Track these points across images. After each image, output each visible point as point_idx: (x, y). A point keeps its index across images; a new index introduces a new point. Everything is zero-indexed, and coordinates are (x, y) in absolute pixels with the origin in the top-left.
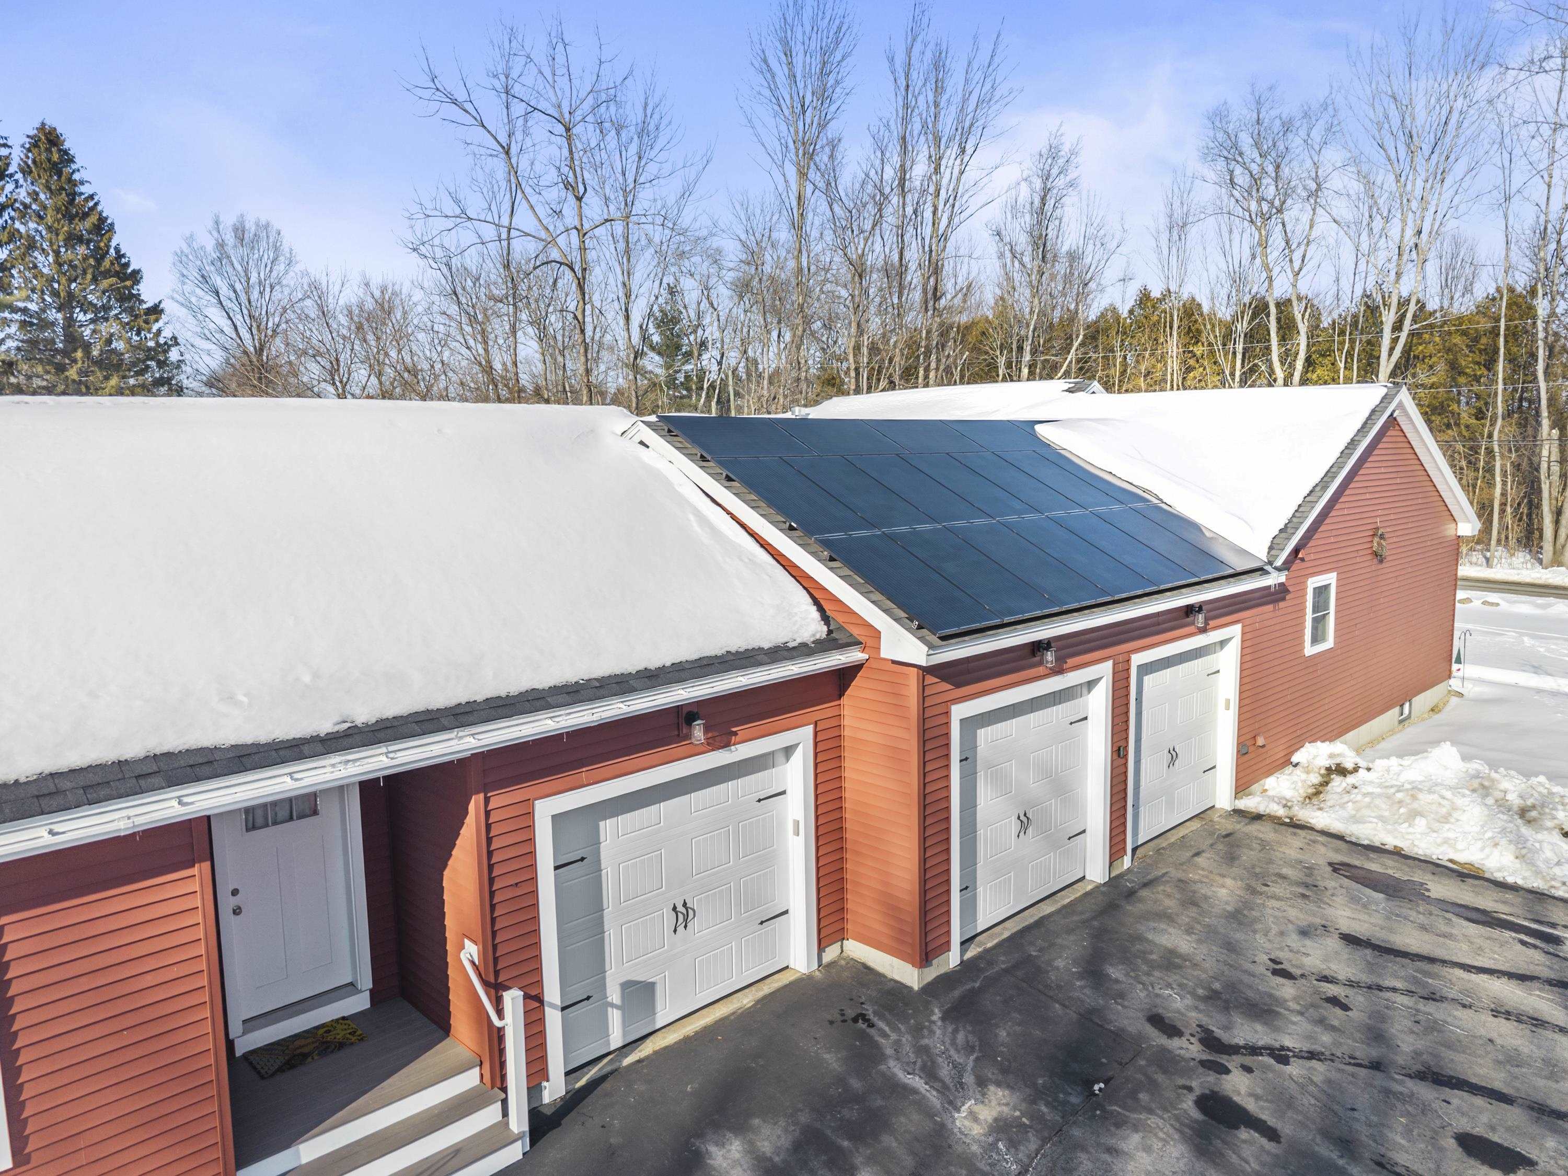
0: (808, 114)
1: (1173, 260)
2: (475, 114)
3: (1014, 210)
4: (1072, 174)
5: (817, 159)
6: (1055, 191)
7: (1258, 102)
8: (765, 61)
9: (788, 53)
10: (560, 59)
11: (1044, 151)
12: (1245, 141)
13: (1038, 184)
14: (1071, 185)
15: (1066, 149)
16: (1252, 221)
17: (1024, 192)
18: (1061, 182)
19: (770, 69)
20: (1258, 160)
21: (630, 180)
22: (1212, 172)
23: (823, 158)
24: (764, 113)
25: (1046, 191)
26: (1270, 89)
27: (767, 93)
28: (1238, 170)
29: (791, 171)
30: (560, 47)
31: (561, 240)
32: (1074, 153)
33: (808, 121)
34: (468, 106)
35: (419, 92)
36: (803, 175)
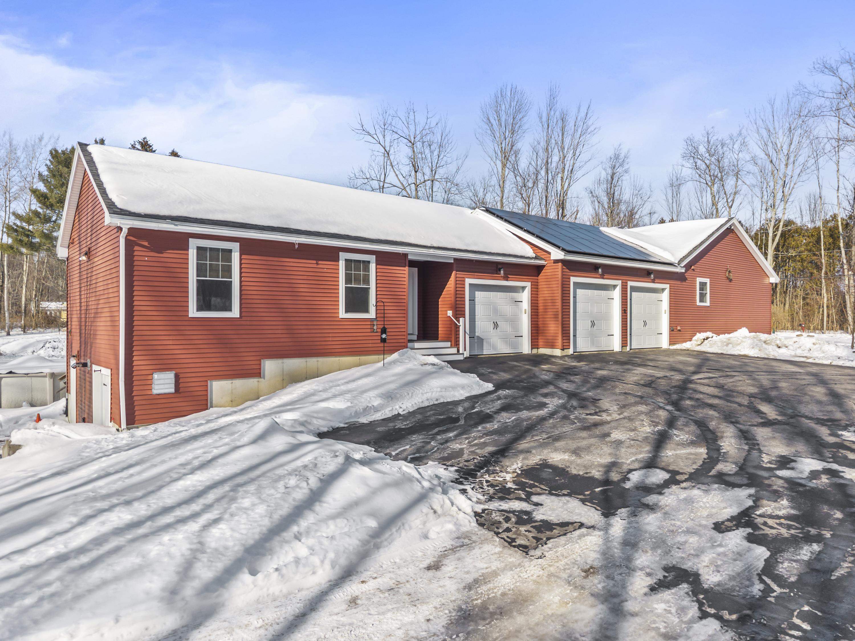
0: (507, 140)
1: (674, 205)
2: (377, 139)
3: (599, 182)
4: (626, 167)
5: (510, 159)
6: (618, 174)
7: (708, 134)
8: (488, 119)
9: (499, 116)
10: (412, 117)
11: (612, 156)
12: (702, 150)
13: (610, 171)
14: (626, 171)
15: (622, 156)
16: (707, 184)
17: (603, 175)
18: (620, 170)
19: (490, 122)
20: (708, 157)
21: (434, 166)
22: (689, 164)
23: (512, 158)
24: (488, 141)
25: (613, 174)
26: (713, 128)
27: (489, 132)
28: (699, 162)
29: (499, 165)
30: (412, 113)
31: (408, 189)
32: (626, 157)
33: (507, 143)
34: (375, 136)
35: (357, 131)
36: (504, 166)
